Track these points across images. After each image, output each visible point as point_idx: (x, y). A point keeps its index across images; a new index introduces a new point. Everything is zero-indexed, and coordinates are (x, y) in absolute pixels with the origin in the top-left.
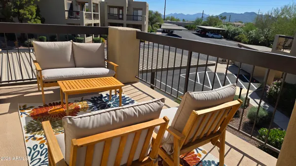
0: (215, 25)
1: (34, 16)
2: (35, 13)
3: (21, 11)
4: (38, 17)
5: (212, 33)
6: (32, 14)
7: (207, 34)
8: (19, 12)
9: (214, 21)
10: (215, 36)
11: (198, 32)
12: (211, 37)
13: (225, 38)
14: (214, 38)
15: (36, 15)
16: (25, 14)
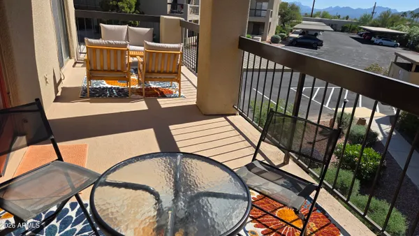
0: (391, 25)
1: (133, 10)
2: (134, 7)
3: (120, 4)
4: (137, 11)
5: (380, 38)
6: (130, 8)
7: (373, 39)
8: (117, 6)
9: (391, 20)
10: (385, 42)
11: (361, 35)
12: (378, 45)
13: (401, 46)
14: (382, 45)
15: (136, 9)
16: (123, 8)
